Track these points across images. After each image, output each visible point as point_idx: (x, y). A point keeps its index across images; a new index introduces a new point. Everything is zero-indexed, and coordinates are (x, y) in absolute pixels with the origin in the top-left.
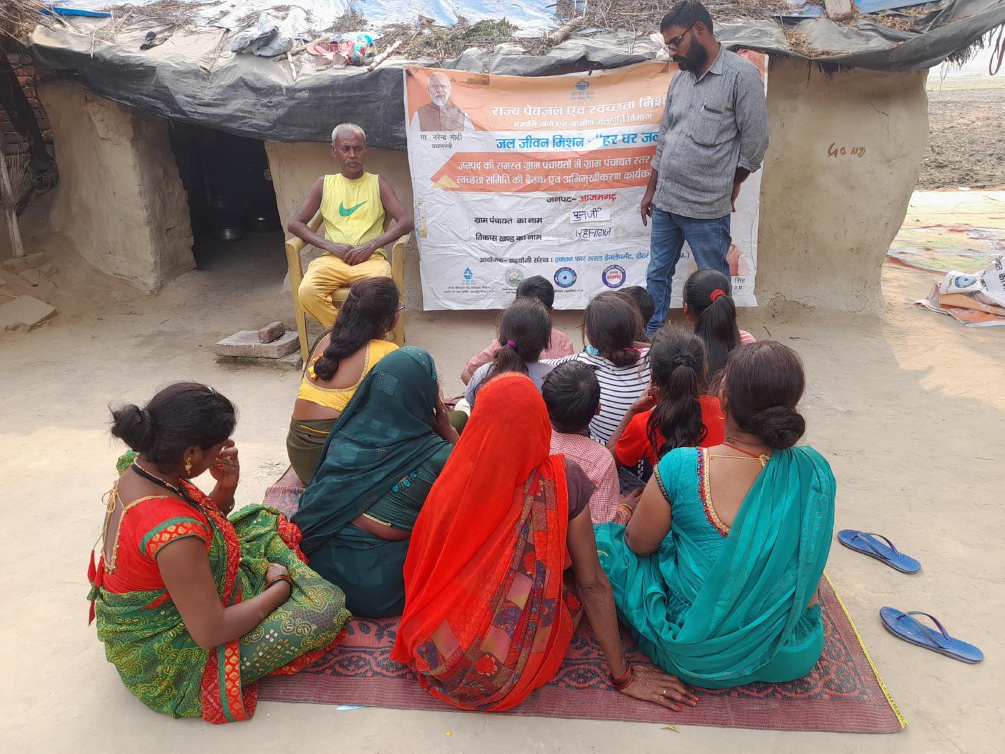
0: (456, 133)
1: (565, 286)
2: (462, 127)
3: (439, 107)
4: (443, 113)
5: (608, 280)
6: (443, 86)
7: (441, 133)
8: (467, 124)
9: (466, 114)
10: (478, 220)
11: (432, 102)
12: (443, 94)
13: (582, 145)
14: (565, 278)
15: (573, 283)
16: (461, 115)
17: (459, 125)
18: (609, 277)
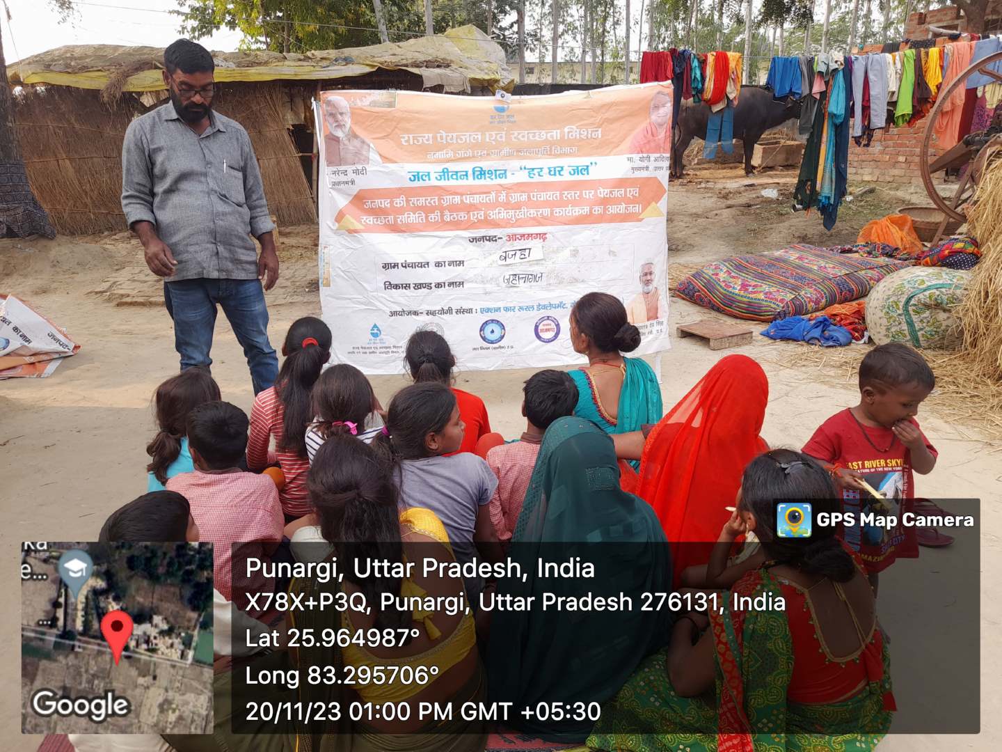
0: (360, 167)
1: (492, 342)
2: (367, 160)
3: (338, 138)
4: (344, 144)
5: (541, 334)
6: (341, 114)
7: (343, 168)
8: (374, 156)
9: (371, 145)
10: (386, 266)
11: (331, 133)
12: (342, 123)
13: (506, 178)
14: (493, 332)
15: (502, 337)
16: (366, 147)
17: (363, 158)
18: (542, 330)
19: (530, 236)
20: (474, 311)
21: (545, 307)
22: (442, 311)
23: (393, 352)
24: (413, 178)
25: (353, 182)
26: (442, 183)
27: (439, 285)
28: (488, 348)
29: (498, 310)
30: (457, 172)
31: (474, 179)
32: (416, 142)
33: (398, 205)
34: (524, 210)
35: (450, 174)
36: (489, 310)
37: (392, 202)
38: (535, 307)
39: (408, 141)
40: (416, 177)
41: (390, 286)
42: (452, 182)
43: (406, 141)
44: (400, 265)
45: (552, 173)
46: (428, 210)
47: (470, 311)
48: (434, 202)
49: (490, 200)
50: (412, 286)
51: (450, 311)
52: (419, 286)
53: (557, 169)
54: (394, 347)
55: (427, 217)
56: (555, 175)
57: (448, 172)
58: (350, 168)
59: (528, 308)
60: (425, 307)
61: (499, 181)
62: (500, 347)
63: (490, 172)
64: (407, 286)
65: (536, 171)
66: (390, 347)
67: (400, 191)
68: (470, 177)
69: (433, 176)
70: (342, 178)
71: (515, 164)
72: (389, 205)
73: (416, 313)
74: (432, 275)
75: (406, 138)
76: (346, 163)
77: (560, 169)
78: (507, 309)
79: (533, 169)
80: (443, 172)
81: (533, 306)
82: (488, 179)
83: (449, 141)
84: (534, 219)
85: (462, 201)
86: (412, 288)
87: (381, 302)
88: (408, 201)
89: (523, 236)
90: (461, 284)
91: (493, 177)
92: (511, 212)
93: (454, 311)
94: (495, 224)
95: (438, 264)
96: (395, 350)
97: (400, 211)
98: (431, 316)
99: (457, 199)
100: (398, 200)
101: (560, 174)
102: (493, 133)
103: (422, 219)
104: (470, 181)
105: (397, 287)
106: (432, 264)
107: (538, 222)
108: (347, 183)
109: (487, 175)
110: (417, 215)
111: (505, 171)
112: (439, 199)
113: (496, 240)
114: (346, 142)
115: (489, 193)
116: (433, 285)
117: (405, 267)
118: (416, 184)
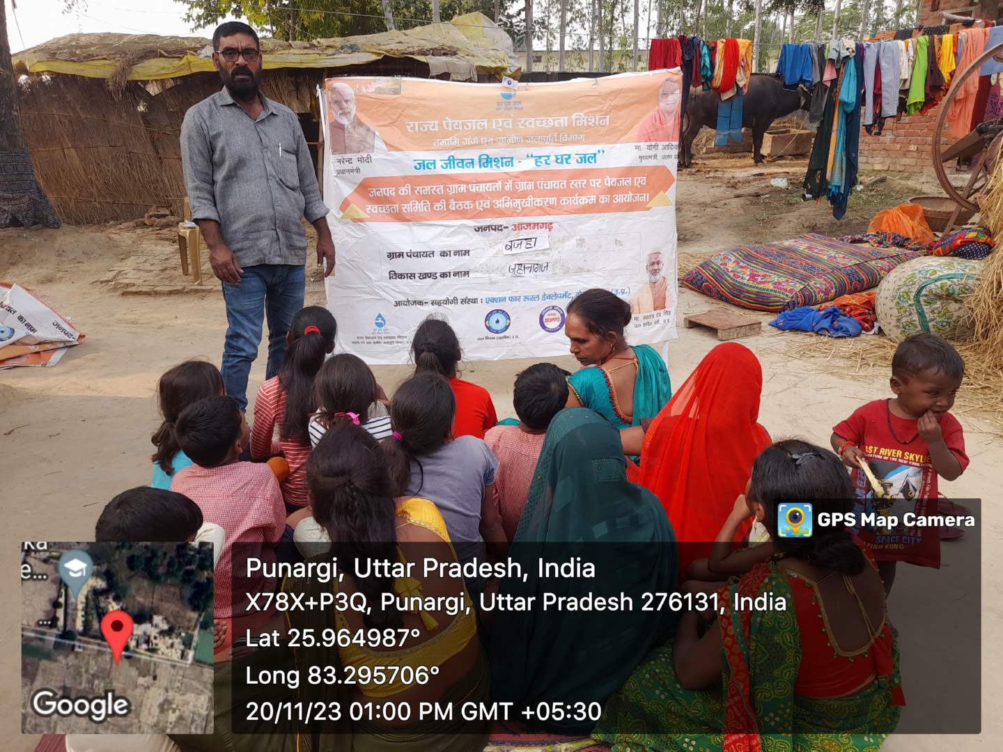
0: (365, 155)
1: (497, 332)
2: (372, 148)
3: (343, 126)
4: (349, 132)
5: (546, 324)
6: (346, 101)
7: (347, 156)
8: (378, 143)
9: (377, 133)
10: (391, 255)
11: (336, 121)
12: (347, 111)
13: (512, 166)
14: (497, 322)
15: (507, 327)
16: (371, 135)
17: (368, 146)
18: (547, 320)
19: (536, 225)
20: (479, 301)
21: (550, 297)
22: (447, 301)
23: (397, 342)
24: (418, 167)
25: (358, 170)
26: (449, 171)
27: (444, 275)
28: (494, 338)
29: (504, 299)
30: (463, 160)
31: (480, 167)
32: (421, 129)
33: (403, 194)
34: (530, 198)
35: (456, 162)
36: (493, 300)
37: (396, 191)
38: (541, 297)
39: (413, 128)
40: (422, 165)
41: (394, 275)
42: (457, 171)
43: (411, 128)
44: (405, 255)
45: (559, 161)
46: (434, 199)
47: (475, 301)
48: (440, 191)
49: (496, 189)
50: (417, 275)
51: (455, 300)
52: (425, 276)
53: (565, 157)
54: (399, 337)
55: (432, 206)
56: (562, 163)
57: (454, 160)
58: (354, 157)
59: (533, 298)
60: (430, 297)
61: (506, 169)
62: (505, 337)
63: (496, 160)
64: (412, 276)
65: (543, 159)
66: (394, 337)
67: (406, 180)
68: (477, 167)
69: (439, 164)
70: (347, 166)
71: (523, 151)
72: (394, 194)
73: (421, 303)
74: (439, 264)
75: (412, 126)
76: (351, 151)
77: (567, 157)
78: (511, 299)
79: (540, 157)
80: (449, 159)
81: (538, 297)
82: (494, 167)
83: (455, 128)
84: (540, 208)
85: (467, 189)
86: (417, 278)
87: (387, 293)
88: (413, 190)
89: (529, 225)
90: (467, 273)
91: (500, 165)
92: (518, 201)
93: (459, 301)
94: (501, 213)
95: (443, 254)
96: (400, 340)
97: (406, 199)
98: (436, 306)
99: (463, 188)
100: (403, 189)
101: (567, 163)
102: (500, 120)
103: (427, 208)
104: (477, 170)
105: (401, 276)
106: (437, 254)
107: (543, 211)
108: (352, 171)
109: (493, 163)
110: (422, 204)
111: (512, 158)
112: (445, 188)
113: (501, 230)
114: (351, 130)
115: (496, 181)
116: (438, 275)
117: (410, 256)
118: (422, 172)
